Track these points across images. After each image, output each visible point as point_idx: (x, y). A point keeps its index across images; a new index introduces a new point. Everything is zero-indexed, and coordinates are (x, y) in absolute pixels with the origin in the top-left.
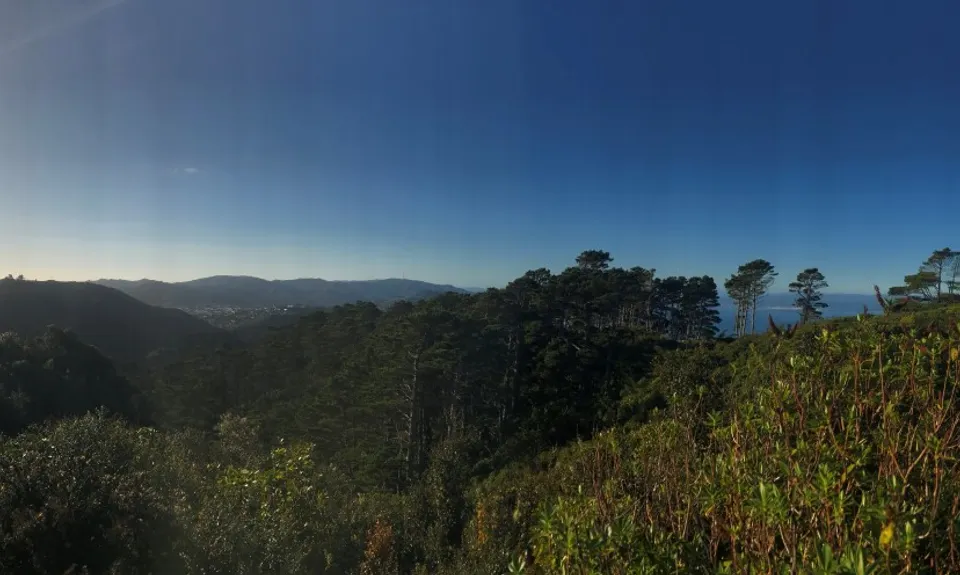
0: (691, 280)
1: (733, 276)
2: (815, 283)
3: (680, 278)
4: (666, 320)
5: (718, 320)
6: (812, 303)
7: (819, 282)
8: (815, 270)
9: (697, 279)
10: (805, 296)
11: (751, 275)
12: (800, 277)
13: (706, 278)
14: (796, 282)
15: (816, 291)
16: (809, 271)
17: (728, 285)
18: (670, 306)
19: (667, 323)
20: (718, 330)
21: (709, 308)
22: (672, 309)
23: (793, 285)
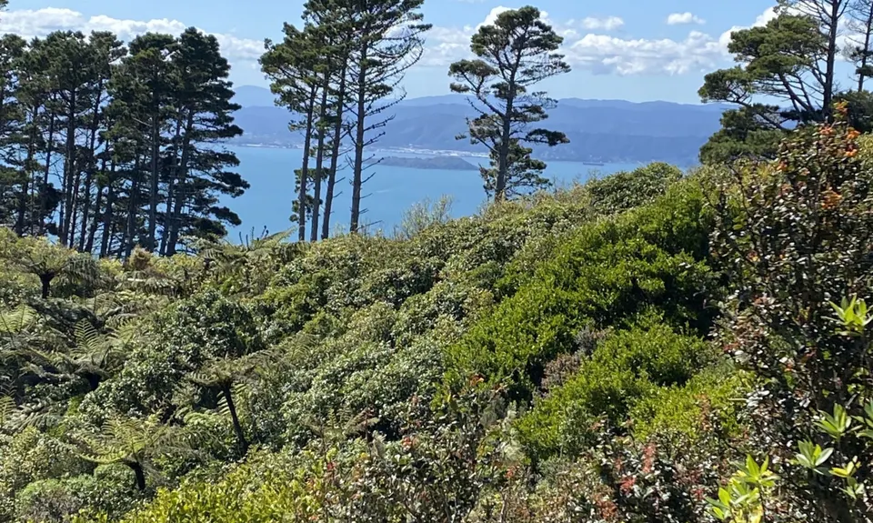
0: (139, 45)
1: (289, 29)
2: (530, 58)
3: (97, 36)
4: (47, 189)
5: (235, 184)
6: (519, 130)
7: (544, 57)
8: (528, 16)
9: (162, 42)
10: (501, 105)
11: (347, 29)
12: (483, 39)
13: (191, 37)
14: (472, 57)
15: (531, 88)
16: (508, 21)
17: (271, 62)
18: (61, 137)
19: (50, 197)
20: (235, 220)
21: (201, 147)
22: (69, 149)
23: (458, 68)
